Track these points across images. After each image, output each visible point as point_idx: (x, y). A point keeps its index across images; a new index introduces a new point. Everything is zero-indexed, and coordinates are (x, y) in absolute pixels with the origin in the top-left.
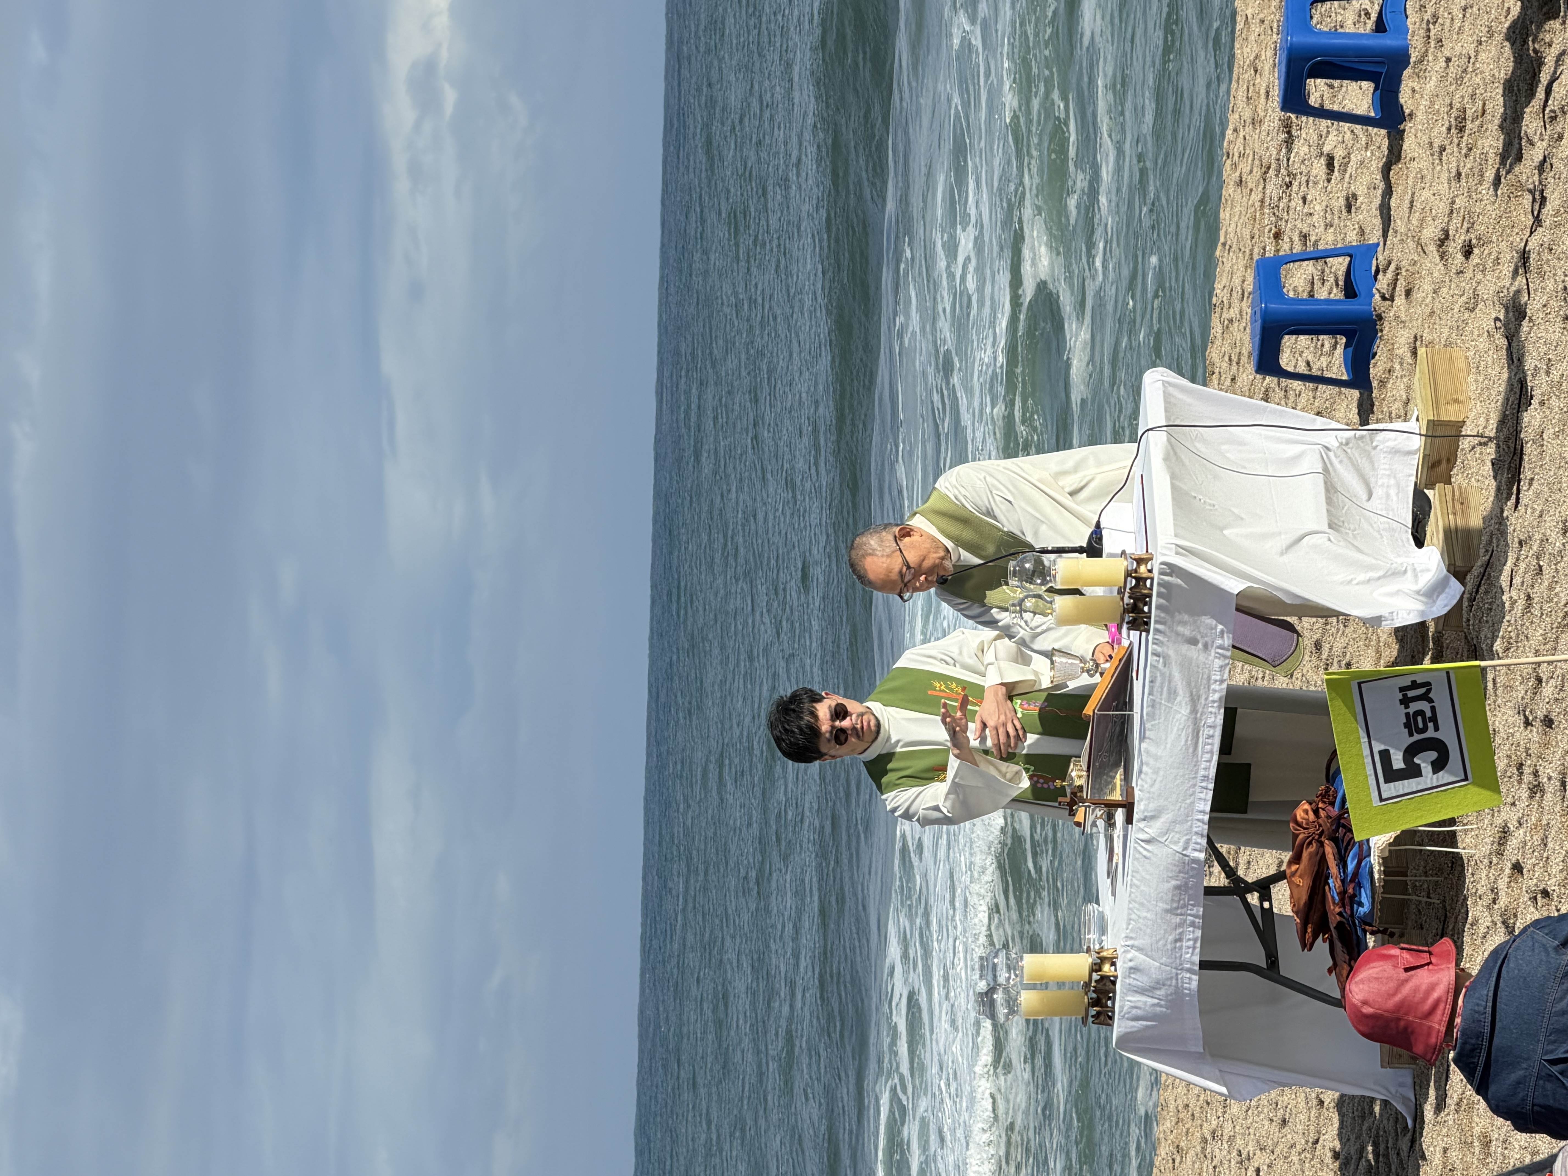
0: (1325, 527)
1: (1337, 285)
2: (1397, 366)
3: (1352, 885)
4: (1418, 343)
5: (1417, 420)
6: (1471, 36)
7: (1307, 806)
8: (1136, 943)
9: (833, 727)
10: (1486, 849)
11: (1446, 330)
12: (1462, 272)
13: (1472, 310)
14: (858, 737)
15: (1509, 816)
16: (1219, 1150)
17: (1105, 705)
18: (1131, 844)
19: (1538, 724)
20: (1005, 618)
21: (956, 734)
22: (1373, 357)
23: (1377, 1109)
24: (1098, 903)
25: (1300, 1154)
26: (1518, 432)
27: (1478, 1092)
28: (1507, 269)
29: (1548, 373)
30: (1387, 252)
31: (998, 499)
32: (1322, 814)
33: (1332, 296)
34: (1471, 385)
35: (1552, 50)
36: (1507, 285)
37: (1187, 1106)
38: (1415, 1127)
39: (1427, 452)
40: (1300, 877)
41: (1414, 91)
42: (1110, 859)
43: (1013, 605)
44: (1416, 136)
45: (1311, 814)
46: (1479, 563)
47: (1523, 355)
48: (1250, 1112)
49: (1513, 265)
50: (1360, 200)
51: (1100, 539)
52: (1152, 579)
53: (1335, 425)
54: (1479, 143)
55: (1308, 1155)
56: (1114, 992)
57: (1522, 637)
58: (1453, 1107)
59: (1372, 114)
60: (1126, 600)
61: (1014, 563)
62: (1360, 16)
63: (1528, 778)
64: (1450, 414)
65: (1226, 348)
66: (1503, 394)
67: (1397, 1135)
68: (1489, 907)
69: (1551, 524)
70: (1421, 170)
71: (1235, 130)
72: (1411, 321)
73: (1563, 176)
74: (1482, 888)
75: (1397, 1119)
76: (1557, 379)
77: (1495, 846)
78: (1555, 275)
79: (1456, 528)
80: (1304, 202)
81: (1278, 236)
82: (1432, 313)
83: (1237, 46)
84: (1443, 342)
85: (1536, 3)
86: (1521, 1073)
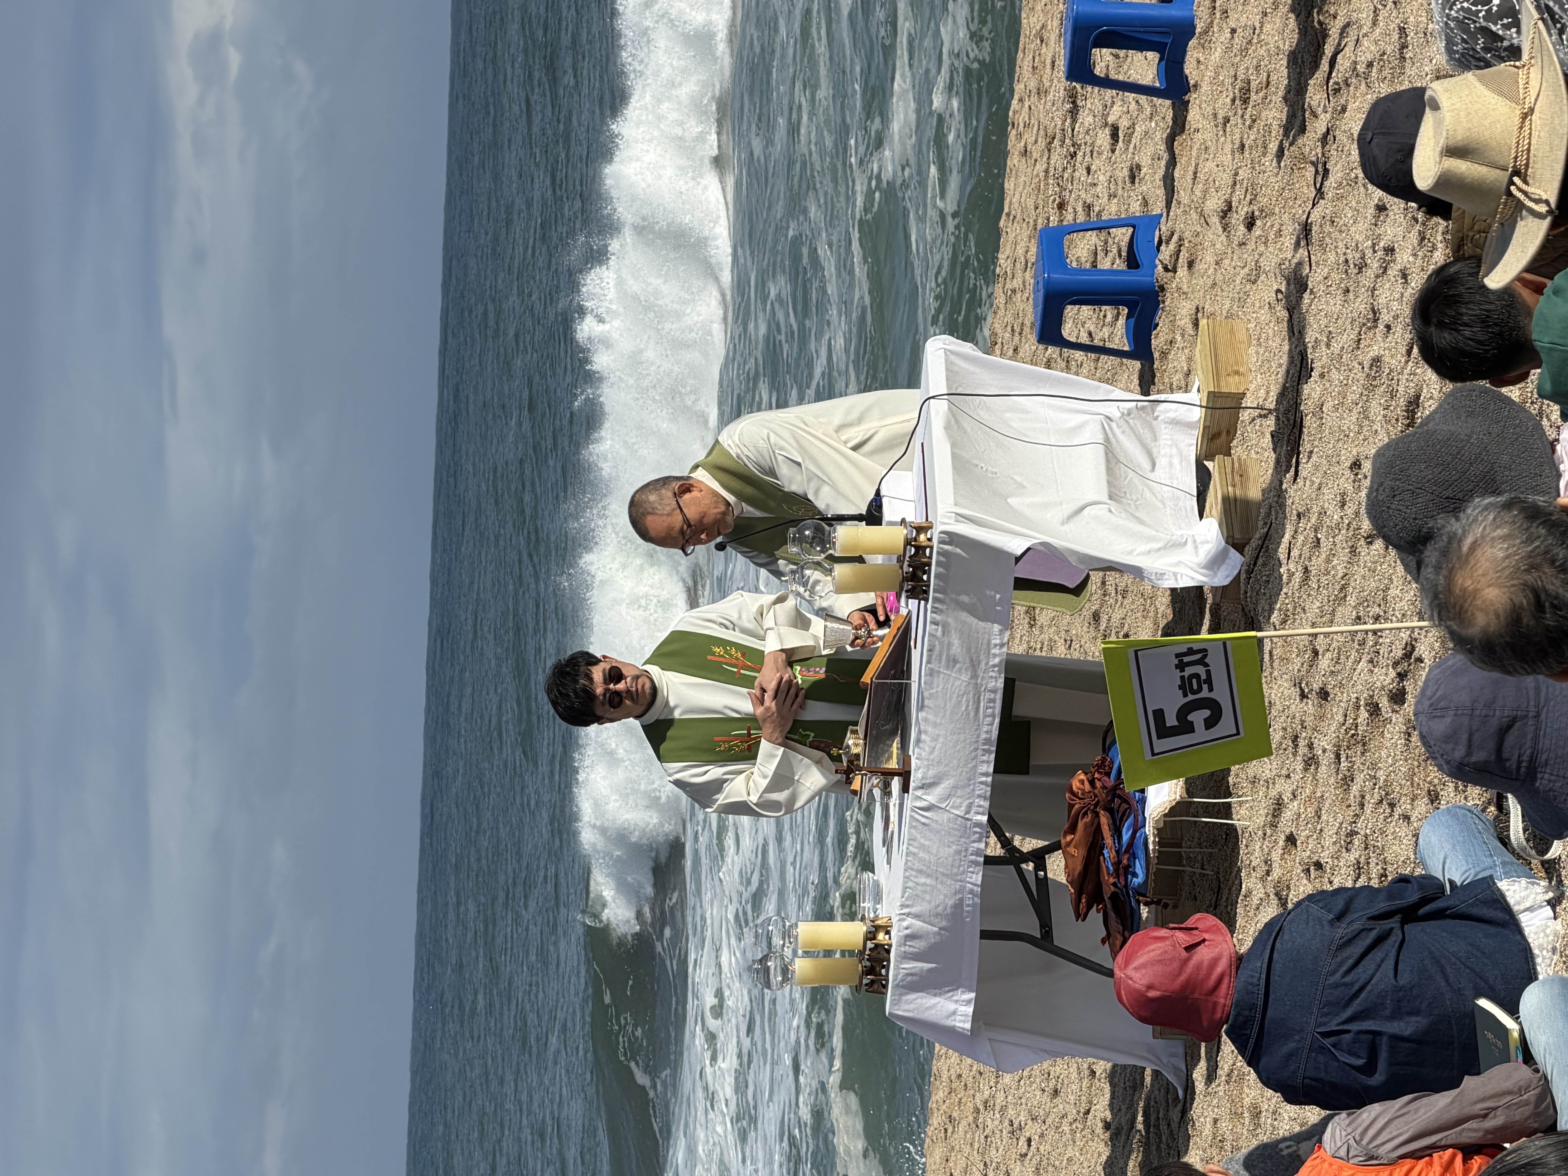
0: (1105, 498)
1: (1120, 256)
2: (1178, 337)
3: (1126, 856)
4: (1200, 315)
5: (1198, 391)
6: (1257, 7)
7: (1082, 777)
8: (912, 911)
9: (607, 690)
10: (1260, 821)
11: (1227, 302)
12: (1244, 244)
13: (1254, 282)
14: (634, 701)
15: (1284, 788)
16: (991, 1120)
17: (883, 673)
18: (907, 813)
19: (1313, 696)
22: (1155, 328)
23: (1148, 1079)
24: (873, 872)
25: (1071, 1124)
26: (1297, 405)
27: (1249, 1064)
28: (1288, 241)
29: (1328, 346)
30: (1170, 223)
32: (1098, 784)
33: (1115, 266)
34: (1252, 356)
35: (1337, 22)
36: (1289, 256)
37: (960, 1076)
38: (1186, 1097)
39: (1208, 424)
40: (1075, 847)
41: (1199, 62)
42: (886, 827)
44: (1200, 107)
45: (1086, 783)
46: (1257, 536)
47: (1304, 327)
48: (1022, 1083)
49: (1294, 237)
50: (1144, 170)
51: (880, 507)
52: (932, 548)
53: (1115, 395)
54: (1264, 114)
55: (1079, 1126)
56: (889, 961)
57: (1298, 609)
58: (1223, 1078)
59: (1158, 85)
60: (906, 568)
63: (1303, 750)
64: (1231, 385)
65: (1009, 318)
66: (1284, 367)
67: (1168, 1106)
68: (1263, 879)
69: (1329, 496)
70: (1205, 141)
71: (1021, 100)
72: (1193, 292)
73: (1346, 149)
74: (1256, 859)
75: (1168, 1089)
76: (1337, 351)
77: (1269, 818)
78: (1336, 247)
79: (1235, 500)
80: (1089, 173)
81: (1061, 206)
82: (1214, 285)
83: (1023, 15)
84: (1224, 314)
86: (1293, 1045)
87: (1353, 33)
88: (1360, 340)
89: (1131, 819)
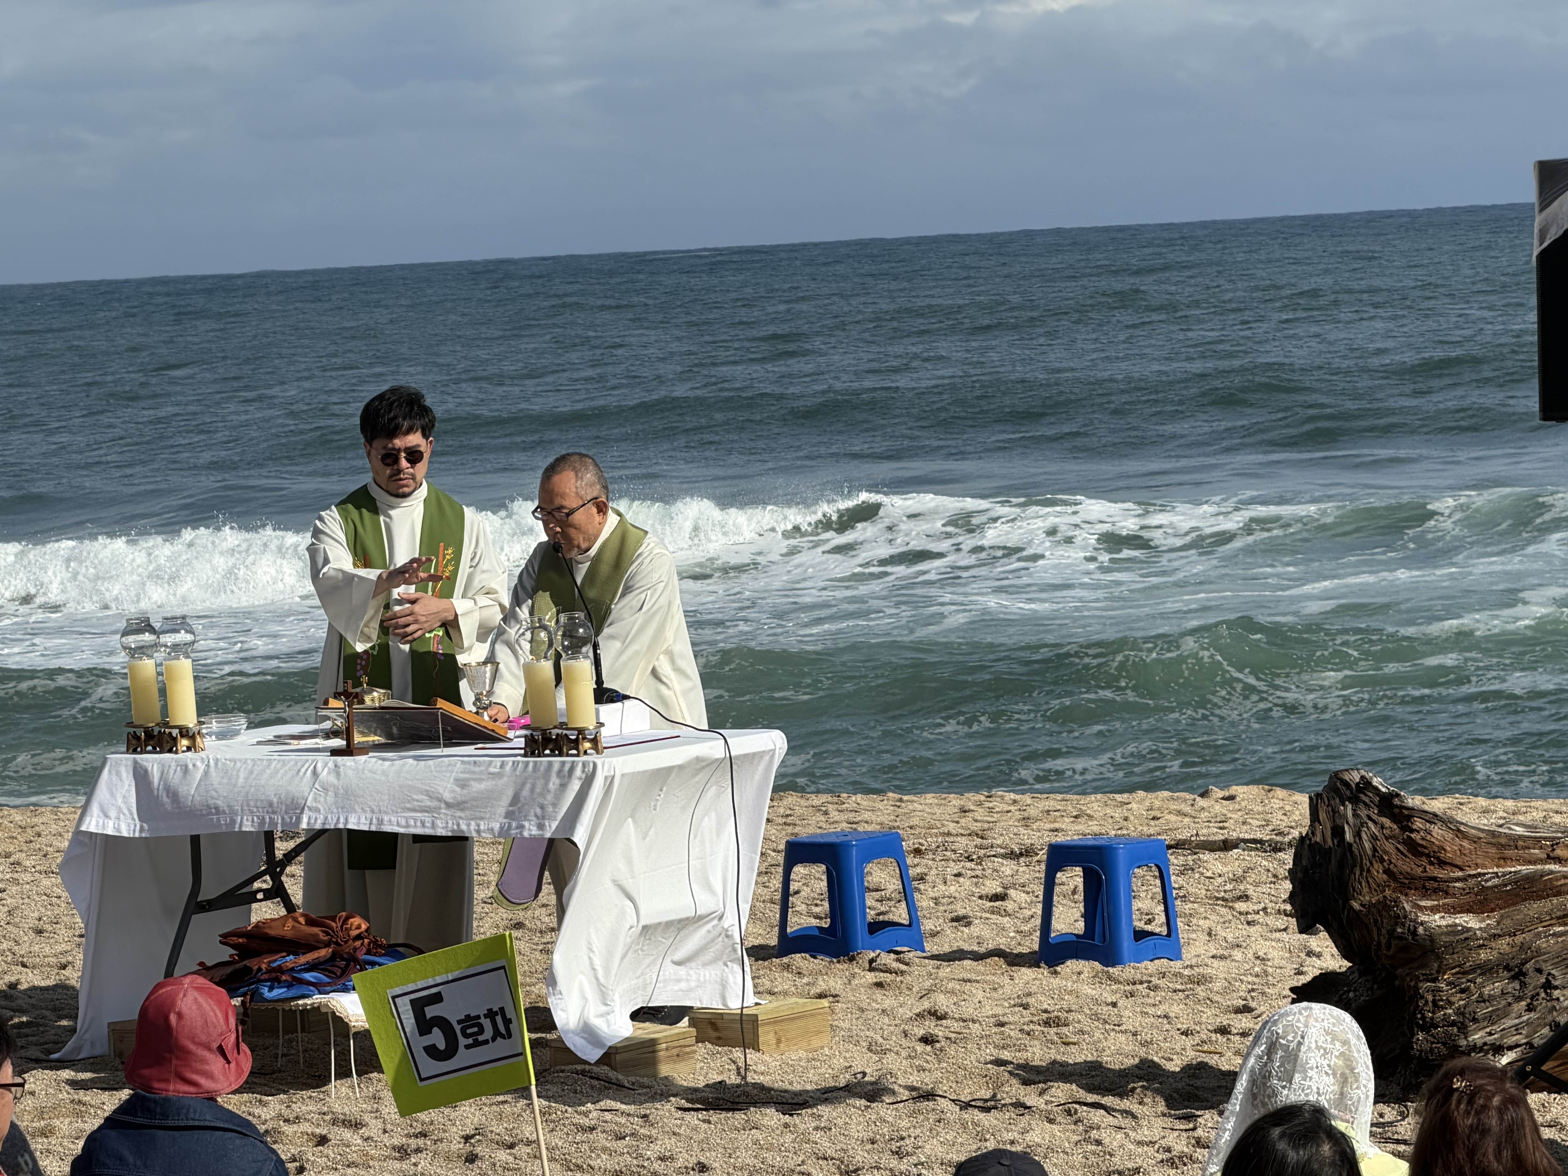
0: (643, 922)
1: (878, 914)
2: (805, 980)
3: (289, 979)
4: (831, 999)
5: (757, 1004)
6: (1141, 1025)
7: (364, 927)
8: (212, 769)
9: (399, 450)
10: (337, 1108)
11: (846, 1025)
12: (906, 1036)
13: (870, 1050)
14: (391, 476)
15: (374, 1128)
17: (448, 719)
18: (311, 756)
19: (468, 1148)
20: (523, 613)
21: (402, 574)
22: (812, 956)
23: (64, 1023)
24: (248, 728)
25: (10, 950)
26: (755, 1104)
27: (107, 1119)
28: (914, 1079)
29: (817, 1128)
30: (917, 960)
32: (358, 943)
33: (869, 910)
34: (797, 1054)
35: (1136, 1106)
36: (899, 1082)
37: (39, 835)
38: (52, 1061)
39: (725, 1017)
40: (293, 927)
41: (1079, 973)
42: (293, 737)
43: (540, 620)
44: (1034, 979)
45: (357, 932)
46: (620, 1077)
47: (832, 1103)
48: (45, 897)
49: (919, 1085)
50: (966, 930)
51: (612, 701)
52: (578, 755)
53: (744, 922)
54: (1036, 1042)
55: (9, 959)
56: (161, 752)
57: (552, 1125)
58: (76, 1097)
59: (1053, 935)
60: (555, 731)
61: (583, 617)
62: (1147, 914)
63: (413, 1143)
64: (766, 1036)
65: (799, 811)
66: (790, 1088)
67: (41, 1044)
68: (280, 1116)
69: (668, 1144)
70: (1002, 987)
71: (1015, 802)
72: (852, 990)
73: (1013, 1127)
74: (298, 1108)
75: (57, 1043)
76: (812, 1138)
77: (341, 1117)
78: (915, 1127)
79: (655, 1052)
80: (955, 875)
81: (917, 852)
82: (862, 1010)
83: (1099, 796)
84: (836, 1023)
85: (1180, 1086)
86: (131, 1160)
87: (1127, 1122)
88: (826, 1159)
89: (328, 980)
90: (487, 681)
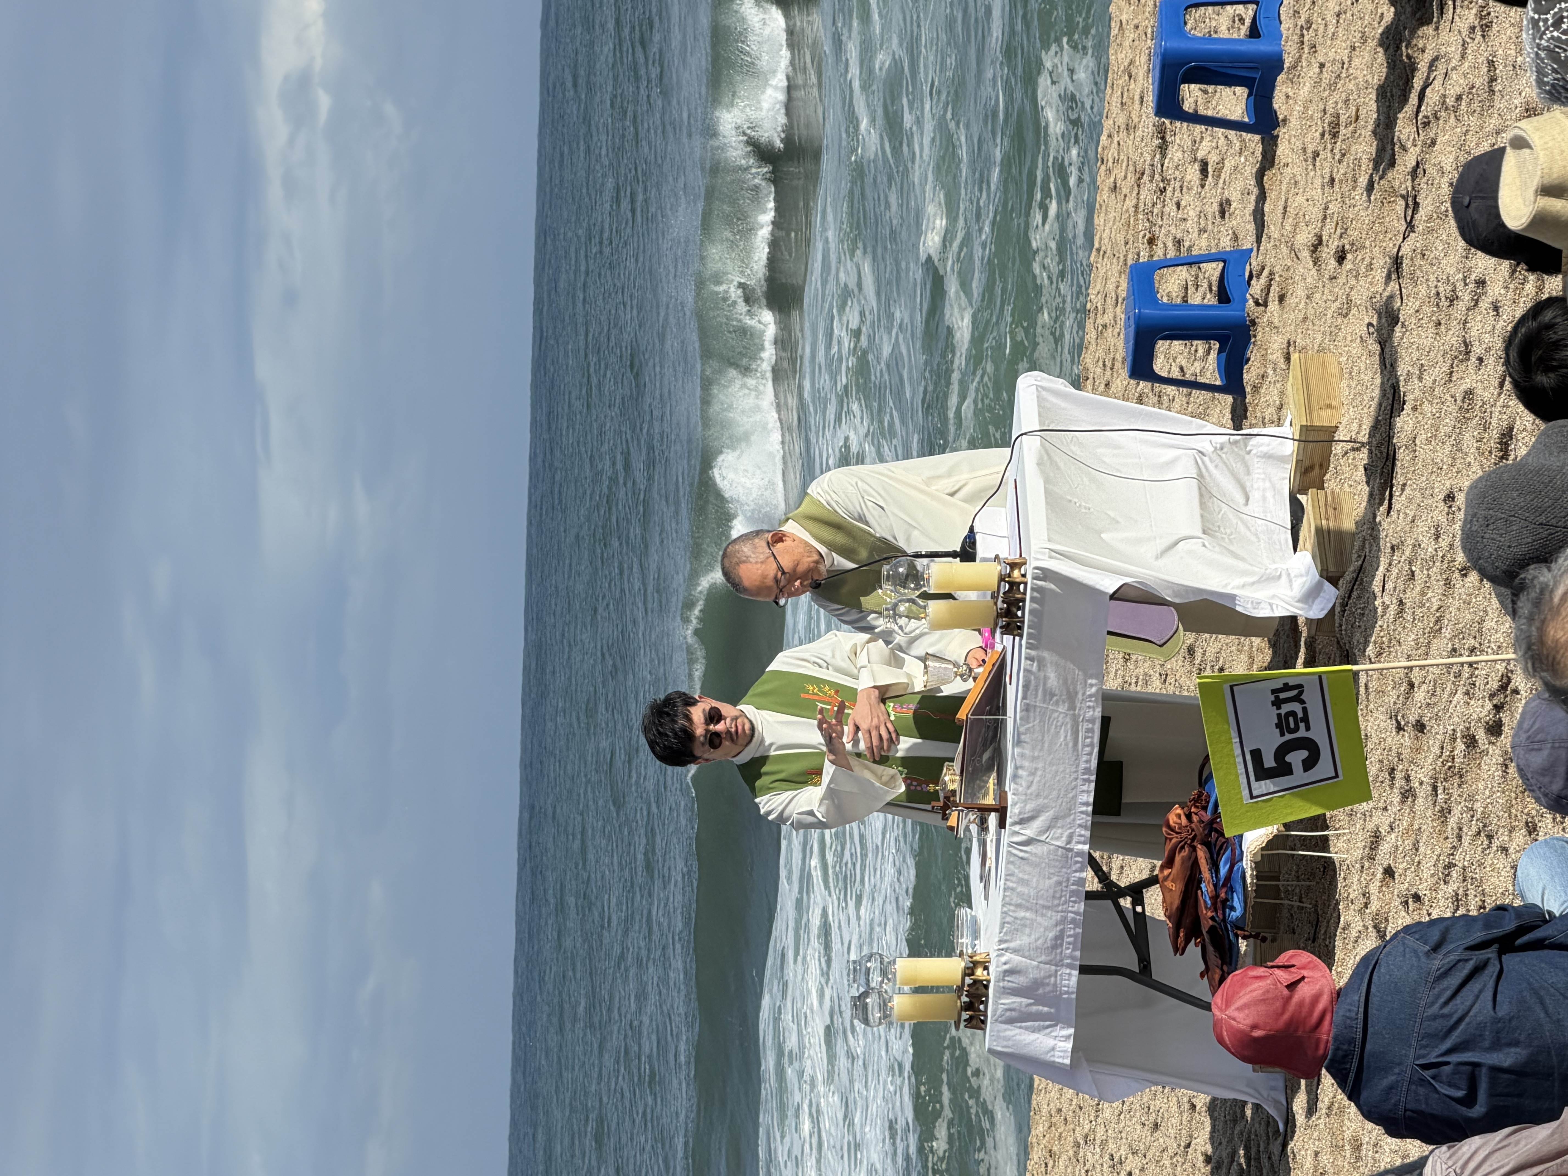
1: (1211, 290)
2: (1270, 372)
3: (1224, 890)
4: (1291, 349)
5: (1291, 425)
6: (1345, 41)
7: (1179, 811)
8: (1012, 945)
9: (707, 731)
10: (1358, 854)
11: (1319, 336)
12: (1335, 278)
13: (1345, 316)
14: (732, 740)
15: (1381, 820)
16: (1091, 1155)
17: (979, 709)
18: (1004, 849)
19: (1409, 728)
20: (881, 624)
21: (832, 739)
22: (1247, 362)
23: (1249, 1112)
24: (971, 907)
25: (1171, 1158)
26: (1390, 438)
27: (1350, 1098)
28: (1379, 275)
29: (1420, 379)
30: (1260, 258)
31: (869, 504)
32: (1195, 818)
33: (1206, 301)
34: (1344, 390)
35: (1426, 55)
36: (1380, 290)
37: (1060, 1110)
38: (1286, 1131)
39: (1300, 458)
40: (1173, 881)
41: (1288, 97)
42: (983, 863)
43: (888, 610)
44: (1289, 142)
45: (1183, 818)
46: (1352, 569)
47: (1396, 360)
48: (1122, 1117)
49: (1385, 271)
50: (1234, 205)
51: (973, 544)
52: (1026, 584)
54: (1353, 148)
55: (1180, 1160)
56: (987, 996)
57: (1394, 642)
58: (1324, 1111)
59: (1246, 120)
60: (1000, 604)
61: (888, 567)
62: (1234, 22)
63: (1399, 782)
64: (1323, 419)
65: (1100, 353)
66: (1376, 400)
67: (1268, 1139)
68: (1361, 912)
69: (1423, 529)
70: (1294, 176)
71: (1110, 136)
72: (1284, 327)
73: (1436, 182)
74: (1354, 892)
75: (1269, 1123)
76: (1429, 384)
77: (1367, 851)
78: (1427, 280)
79: (1329, 531)
80: (1178, 208)
81: (1151, 241)
82: (1305, 319)
83: (1111, 51)
84: (1316, 348)
85: (1409, 9)
86: (1393, 1078)
87: (1441, 67)
88: (1452, 372)
89: (1228, 852)
90: (943, 666)
